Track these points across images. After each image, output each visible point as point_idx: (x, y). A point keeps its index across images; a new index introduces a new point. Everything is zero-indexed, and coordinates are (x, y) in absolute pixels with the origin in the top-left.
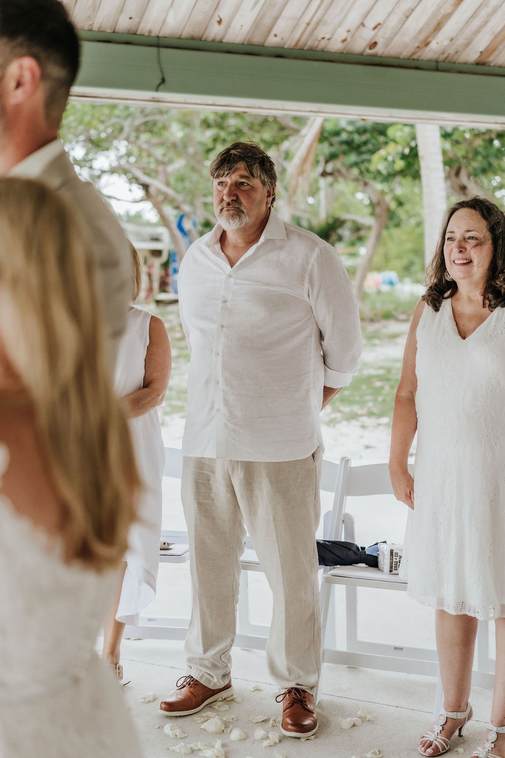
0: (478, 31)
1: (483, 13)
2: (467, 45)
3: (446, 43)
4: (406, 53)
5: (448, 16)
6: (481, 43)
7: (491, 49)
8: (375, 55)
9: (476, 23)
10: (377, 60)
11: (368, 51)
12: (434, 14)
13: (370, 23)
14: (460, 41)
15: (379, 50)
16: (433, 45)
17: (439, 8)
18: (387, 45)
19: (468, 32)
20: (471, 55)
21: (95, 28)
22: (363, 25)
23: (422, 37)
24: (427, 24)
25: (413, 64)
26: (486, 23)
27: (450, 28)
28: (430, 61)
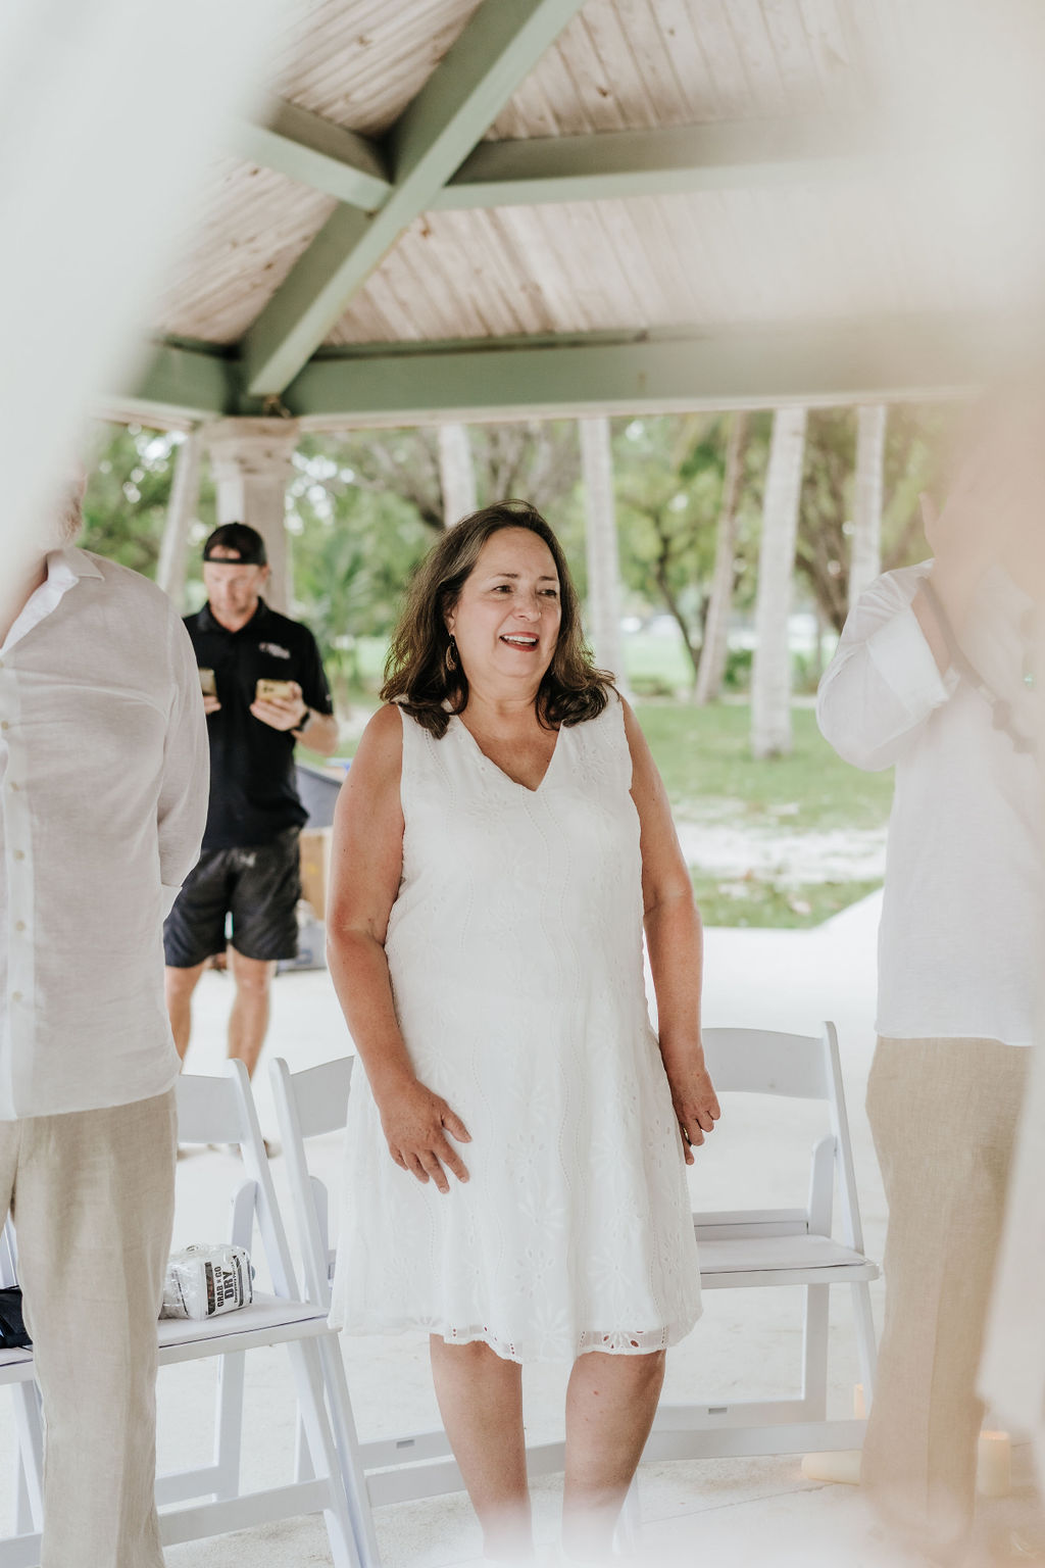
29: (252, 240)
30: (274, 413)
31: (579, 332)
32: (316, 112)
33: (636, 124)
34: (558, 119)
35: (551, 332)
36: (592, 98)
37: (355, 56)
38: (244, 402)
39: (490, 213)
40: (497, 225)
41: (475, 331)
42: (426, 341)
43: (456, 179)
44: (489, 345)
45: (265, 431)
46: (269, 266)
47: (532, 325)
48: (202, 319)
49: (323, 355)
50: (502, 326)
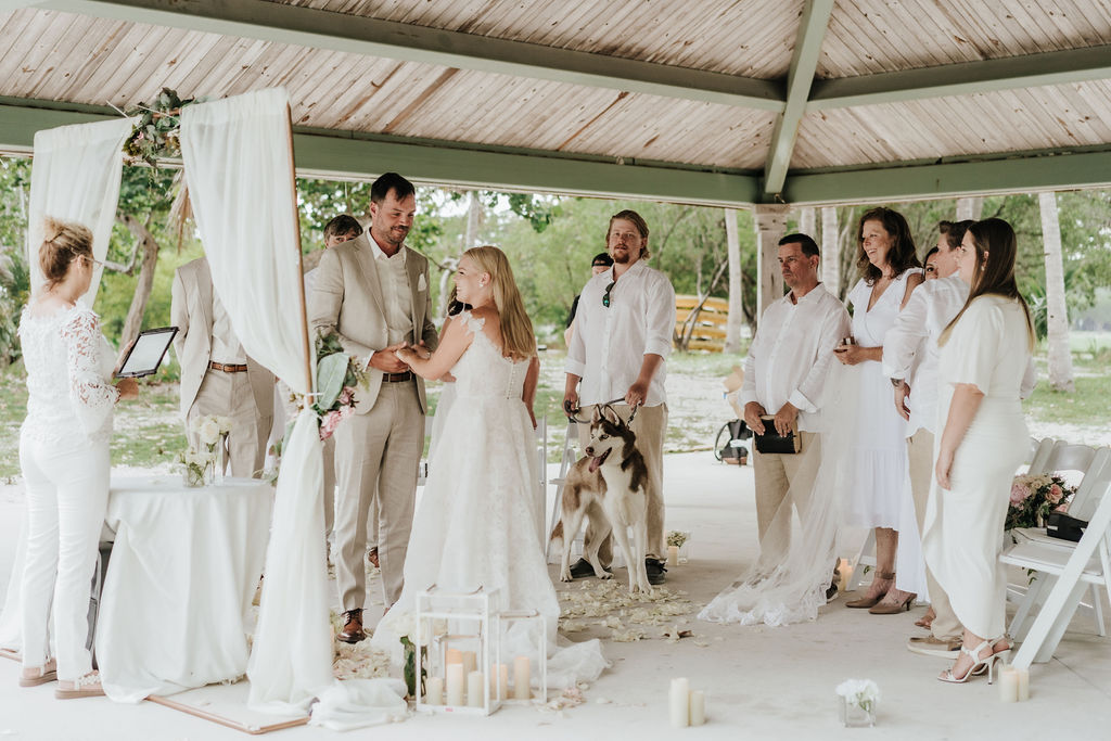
0: (388, 109)
1: (394, 97)
2: (377, 120)
3: (362, 117)
4: (329, 125)
5: (369, 98)
6: (389, 118)
7: (395, 123)
8: (305, 126)
9: (388, 103)
10: (307, 130)
11: (301, 123)
12: (358, 97)
13: (308, 102)
14: (374, 116)
15: (309, 122)
16: (352, 119)
17: (362, 93)
18: (316, 118)
19: (380, 110)
20: (379, 127)
21: (92, 103)
22: (302, 103)
23: (345, 113)
24: (350, 104)
25: (334, 133)
26: (394, 104)
27: (367, 107)
28: (346, 131)
29: (739, 126)
30: (779, 202)
31: (912, 160)
32: (738, 75)
33: (890, 70)
34: (855, 68)
35: (899, 160)
36: (866, 60)
37: (743, 53)
38: (765, 197)
39: (848, 110)
40: (852, 114)
41: (865, 161)
42: (846, 166)
43: (810, 98)
44: (873, 167)
45: (772, 210)
46: (758, 135)
47: (890, 158)
48: (734, 160)
49: (793, 174)
50: (877, 159)
